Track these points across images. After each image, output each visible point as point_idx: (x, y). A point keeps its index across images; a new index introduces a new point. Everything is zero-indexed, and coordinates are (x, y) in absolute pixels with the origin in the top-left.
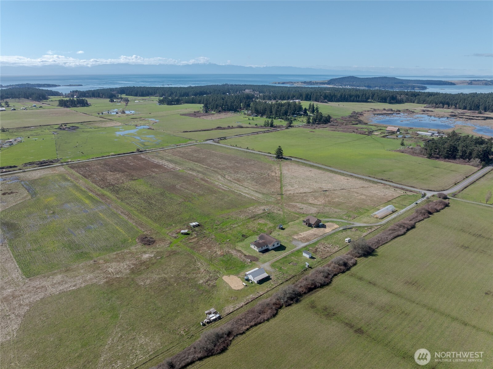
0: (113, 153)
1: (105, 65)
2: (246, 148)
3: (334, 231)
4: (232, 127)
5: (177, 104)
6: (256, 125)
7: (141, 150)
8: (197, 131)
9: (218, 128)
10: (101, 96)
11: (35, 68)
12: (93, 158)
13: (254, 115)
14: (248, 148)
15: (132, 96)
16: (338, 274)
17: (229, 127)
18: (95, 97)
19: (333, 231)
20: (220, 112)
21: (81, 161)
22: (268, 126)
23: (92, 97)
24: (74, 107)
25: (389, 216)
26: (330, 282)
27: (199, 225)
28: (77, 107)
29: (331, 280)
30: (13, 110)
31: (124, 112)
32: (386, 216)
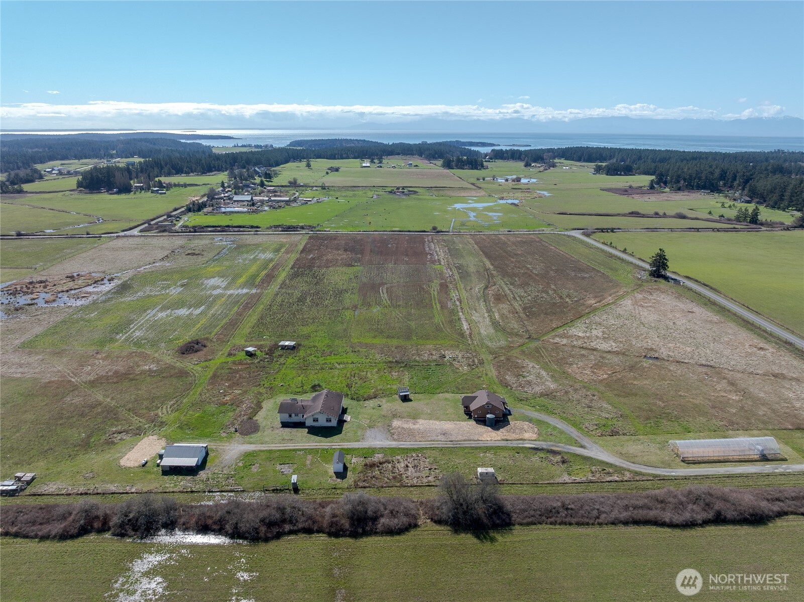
0: (397, 229)
1: (591, 120)
2: (622, 250)
3: (503, 444)
4: (665, 216)
5: (626, 175)
6: (722, 216)
7: (439, 229)
8: (584, 215)
9: (632, 213)
10: (522, 158)
11: (492, 122)
12: (360, 231)
13: (743, 200)
14: (625, 250)
15: (573, 160)
16: (318, 532)
17: (657, 214)
18: (513, 159)
19: (504, 442)
20: (679, 189)
21: (341, 233)
22: (745, 220)
23: (511, 158)
24: (458, 169)
25: (734, 463)
26: (267, 540)
27: (293, 348)
28: (464, 169)
29: (278, 536)
30: (378, 167)
31: (518, 180)
32: (720, 462)
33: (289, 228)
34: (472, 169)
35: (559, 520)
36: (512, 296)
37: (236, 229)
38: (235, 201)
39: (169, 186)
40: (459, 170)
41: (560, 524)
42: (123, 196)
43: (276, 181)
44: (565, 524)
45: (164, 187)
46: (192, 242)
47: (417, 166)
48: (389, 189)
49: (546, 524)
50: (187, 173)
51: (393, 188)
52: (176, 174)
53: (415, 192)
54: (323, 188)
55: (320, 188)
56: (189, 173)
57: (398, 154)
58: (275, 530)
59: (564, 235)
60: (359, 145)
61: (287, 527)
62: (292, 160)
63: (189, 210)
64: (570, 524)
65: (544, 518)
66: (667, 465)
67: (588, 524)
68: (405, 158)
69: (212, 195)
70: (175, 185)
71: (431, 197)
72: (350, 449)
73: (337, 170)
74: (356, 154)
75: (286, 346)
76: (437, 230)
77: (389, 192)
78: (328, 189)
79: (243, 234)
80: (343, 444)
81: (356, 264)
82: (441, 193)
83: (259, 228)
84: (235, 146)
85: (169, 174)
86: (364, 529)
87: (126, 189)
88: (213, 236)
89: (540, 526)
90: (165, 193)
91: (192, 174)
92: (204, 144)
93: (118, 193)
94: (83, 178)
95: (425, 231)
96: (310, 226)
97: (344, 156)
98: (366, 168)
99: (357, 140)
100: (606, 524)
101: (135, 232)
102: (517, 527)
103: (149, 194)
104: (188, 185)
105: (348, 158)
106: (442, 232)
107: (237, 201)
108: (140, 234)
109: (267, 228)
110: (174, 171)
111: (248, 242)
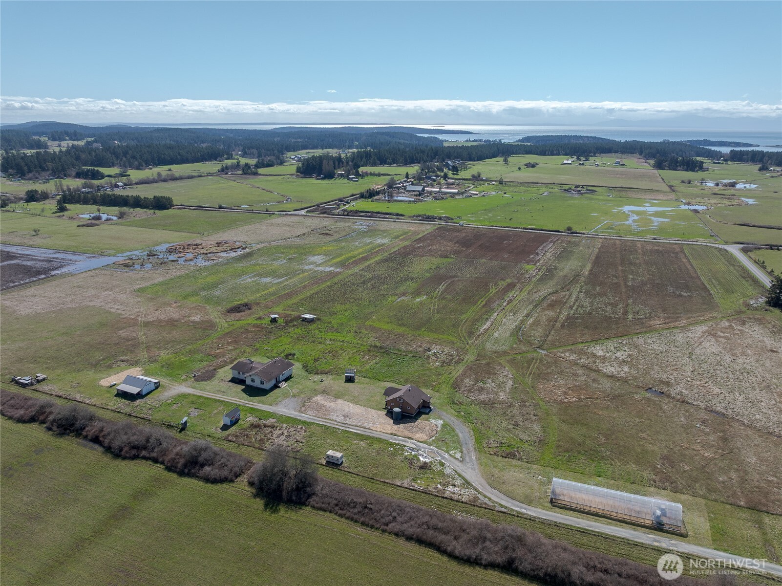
12: (492, 226)
19: (390, 436)
21: (472, 226)
24: (670, 169)
25: (610, 521)
26: (124, 458)
27: (311, 321)
28: (676, 170)
29: (134, 457)
30: (580, 164)
31: (733, 185)
32: (596, 515)
33: (428, 218)
34: (687, 170)
35: (348, 514)
36: (572, 303)
37: (383, 216)
38: (408, 191)
39: (366, 174)
40: (671, 171)
41: (347, 518)
42: (325, 181)
43: (463, 174)
44: (352, 520)
45: (360, 175)
46: (336, 224)
47: (624, 165)
48: (566, 187)
49: (336, 514)
50: (390, 164)
51: (570, 186)
52: (380, 164)
53: (594, 191)
54: (501, 182)
55: (498, 183)
56: (391, 164)
57: (615, 152)
58: (134, 452)
59: (716, 248)
60: (588, 142)
61: (144, 453)
62: (501, 155)
63: (362, 196)
64: (356, 521)
65: (337, 508)
66: (528, 501)
67: (372, 527)
68: (620, 157)
69: (391, 185)
70: (371, 174)
71: (608, 198)
72: (257, 409)
73: (533, 166)
74: (568, 151)
75: (306, 318)
76: (573, 231)
77: (565, 190)
78: (505, 184)
79: (384, 221)
80: (259, 405)
81: (452, 256)
82: (623, 194)
83: (403, 216)
84: (467, 141)
85: (374, 164)
86: (189, 470)
87: (330, 176)
88: (355, 220)
89: (327, 514)
90: (358, 181)
91: (395, 165)
92: (440, 138)
93: (323, 179)
94: (303, 165)
95: (558, 231)
96: (448, 218)
97: (555, 152)
98: (566, 165)
99: (587, 137)
100: (390, 533)
101: (303, 212)
102: (308, 508)
103: (346, 181)
104: (382, 174)
105: (558, 154)
106: (577, 233)
107: (410, 191)
108: (305, 214)
109: (410, 217)
110: (379, 162)
111: (381, 228)
